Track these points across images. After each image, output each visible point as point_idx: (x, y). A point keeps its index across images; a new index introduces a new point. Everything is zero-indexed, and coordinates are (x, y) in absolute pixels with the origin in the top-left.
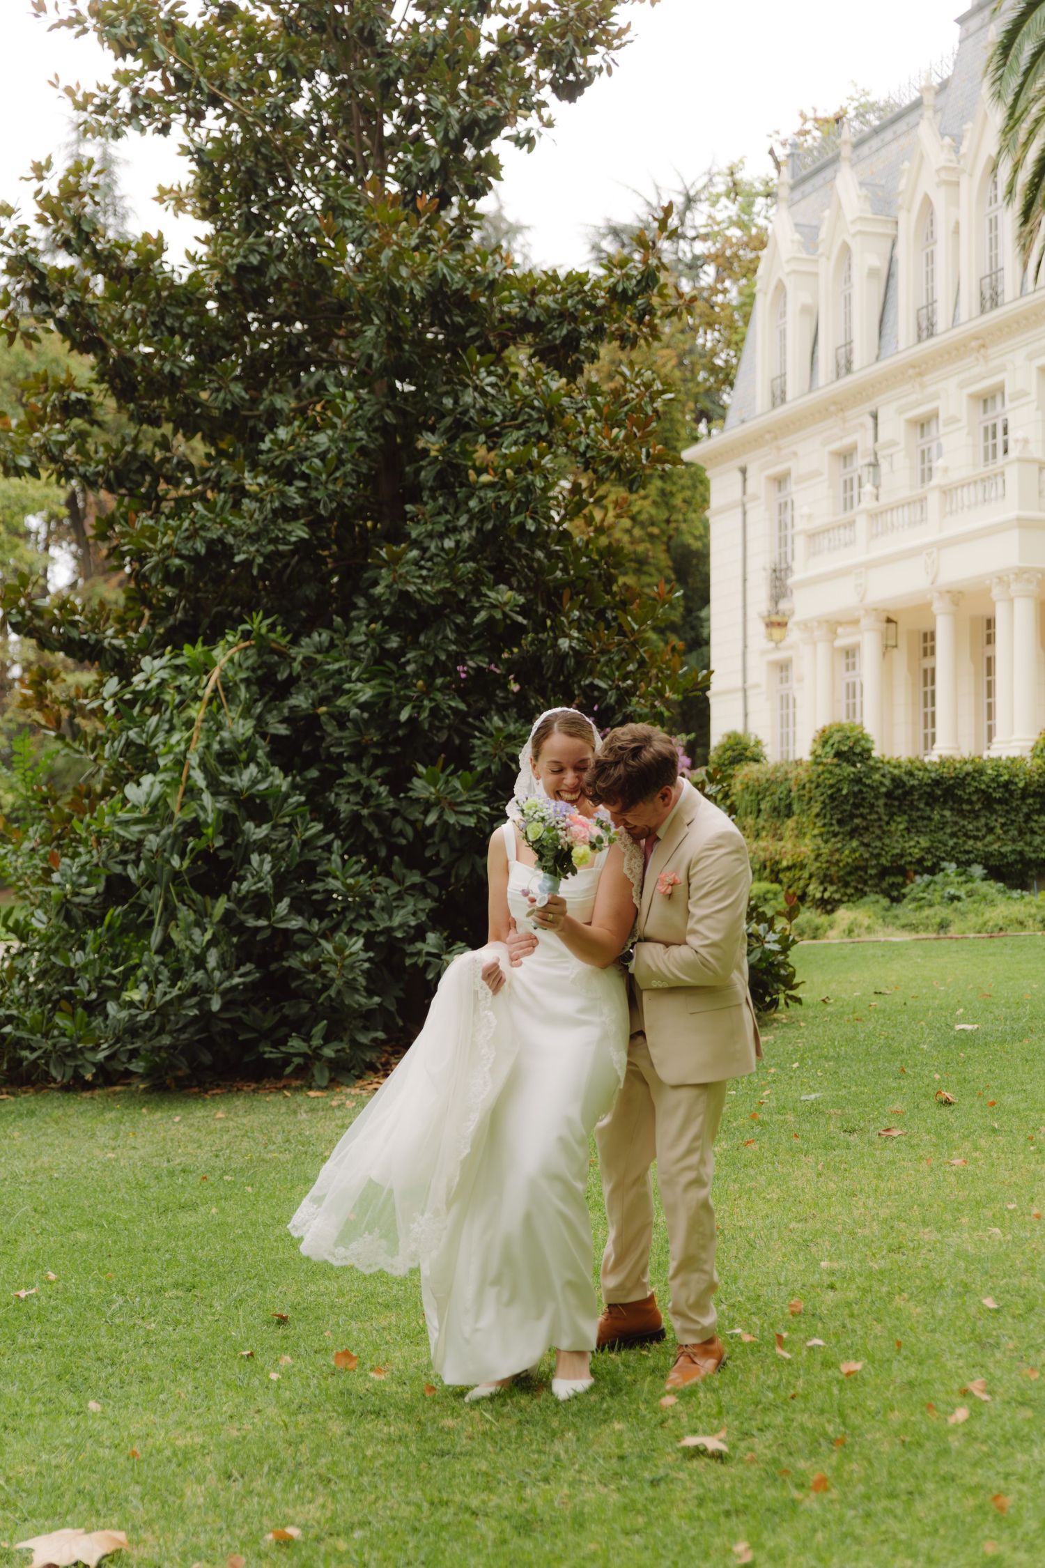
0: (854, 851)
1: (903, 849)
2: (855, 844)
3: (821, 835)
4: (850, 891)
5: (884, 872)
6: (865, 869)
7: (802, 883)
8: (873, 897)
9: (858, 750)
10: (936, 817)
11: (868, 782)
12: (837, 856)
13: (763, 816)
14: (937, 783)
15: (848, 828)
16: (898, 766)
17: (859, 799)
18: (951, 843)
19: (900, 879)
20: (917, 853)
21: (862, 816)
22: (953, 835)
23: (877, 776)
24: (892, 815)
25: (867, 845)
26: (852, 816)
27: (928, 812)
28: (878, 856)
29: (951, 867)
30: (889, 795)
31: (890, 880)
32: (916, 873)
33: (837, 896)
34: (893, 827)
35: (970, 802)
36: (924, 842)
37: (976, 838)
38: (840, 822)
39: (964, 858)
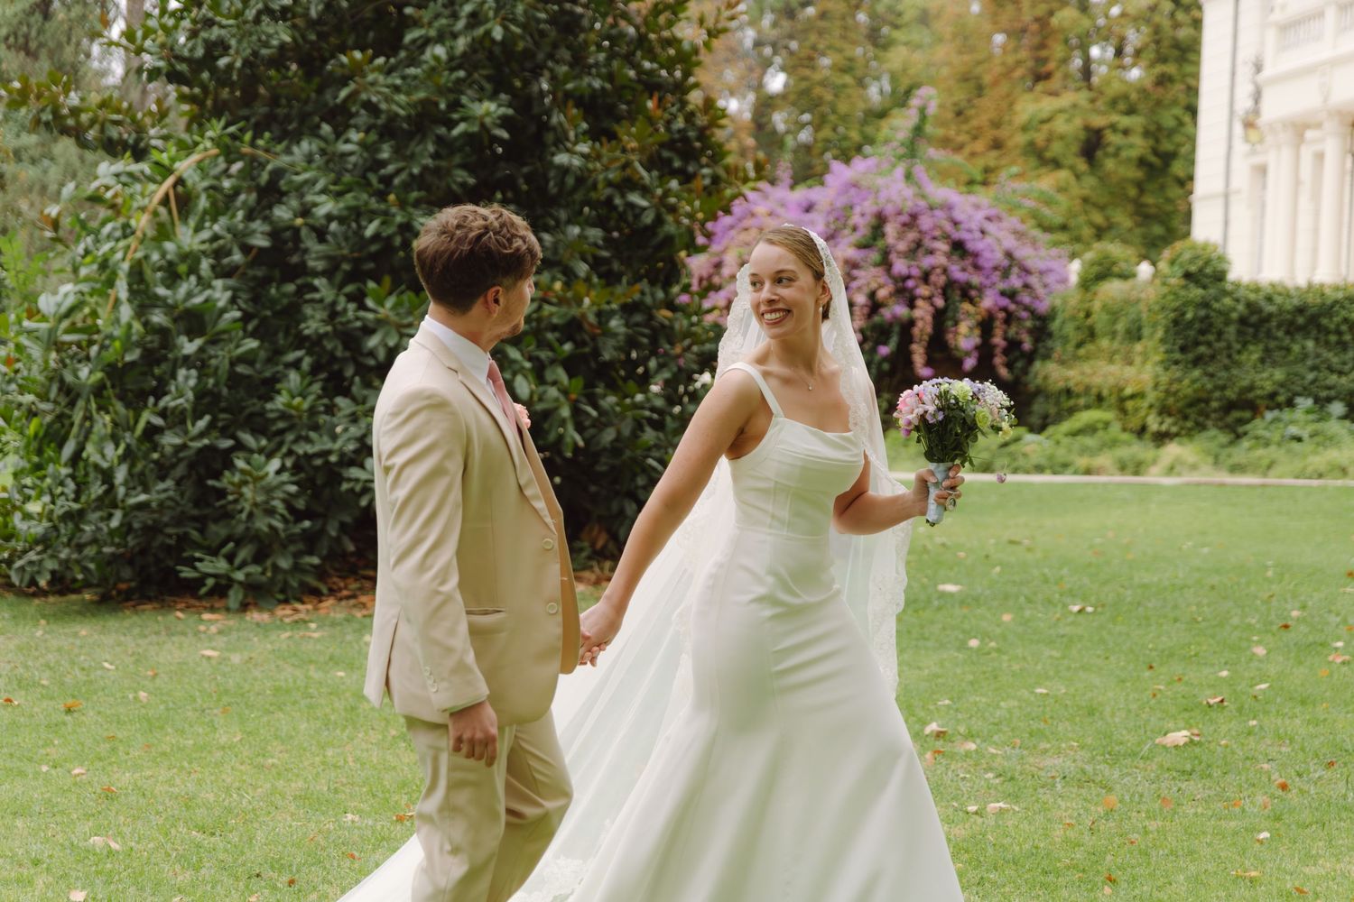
0: (1194, 381)
1: (1253, 382)
2: (1197, 373)
3: (1162, 362)
4: (1189, 424)
5: (1230, 406)
6: (1207, 401)
7: (1142, 413)
8: (1213, 432)
9: (1208, 270)
10: (1296, 348)
11: (1216, 305)
12: (1175, 387)
13: (1119, 338)
14: (1300, 310)
15: (1190, 356)
16: (1257, 290)
17: (1205, 326)
18: (1311, 376)
19: (1247, 414)
20: (1269, 387)
21: (1209, 344)
22: (1314, 368)
23: (1227, 301)
24: (1245, 344)
25: (1212, 376)
26: (1197, 344)
27: (1287, 341)
28: (1223, 388)
29: (1305, 403)
30: (1243, 321)
31: (1236, 414)
32: (1269, 408)
33: (1174, 429)
34: (1243, 357)
35: (1339, 333)
36: (1279, 375)
37: (1341, 373)
38: (1183, 349)
39: (1324, 394)
